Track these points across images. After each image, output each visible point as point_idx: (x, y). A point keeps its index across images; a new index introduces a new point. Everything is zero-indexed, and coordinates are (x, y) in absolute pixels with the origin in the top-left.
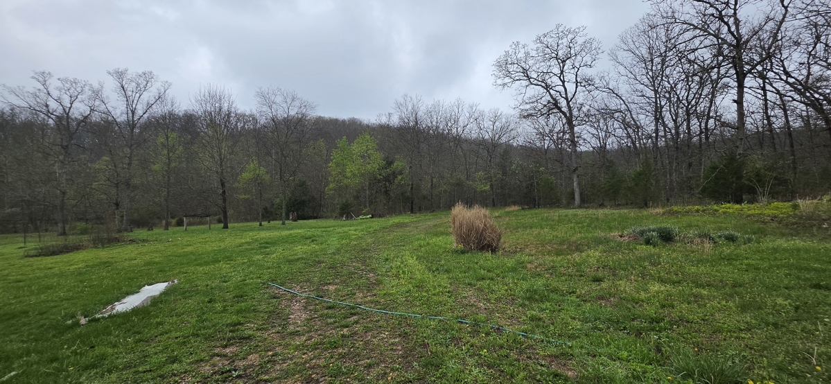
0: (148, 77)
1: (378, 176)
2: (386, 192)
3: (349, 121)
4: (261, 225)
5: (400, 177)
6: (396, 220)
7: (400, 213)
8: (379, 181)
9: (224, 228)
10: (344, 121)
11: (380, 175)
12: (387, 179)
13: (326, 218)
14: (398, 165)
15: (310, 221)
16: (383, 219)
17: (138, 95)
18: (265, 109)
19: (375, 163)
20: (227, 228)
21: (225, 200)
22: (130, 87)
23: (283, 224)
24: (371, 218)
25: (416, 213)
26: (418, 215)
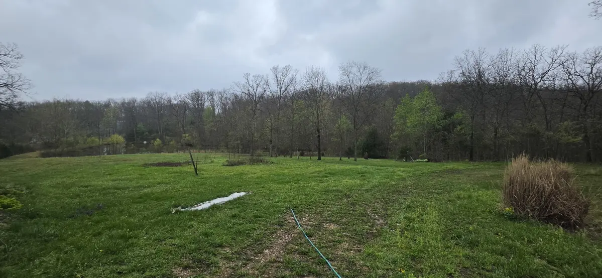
0: (287, 68)
1: (437, 126)
2: (444, 140)
3: (417, 83)
4: (341, 159)
5: (459, 127)
6: (450, 166)
7: (457, 159)
8: (438, 130)
9: (318, 159)
10: (413, 84)
11: (439, 125)
12: (445, 128)
13: (392, 158)
14: (458, 116)
15: (378, 160)
16: (438, 164)
17: (283, 79)
18: (345, 78)
19: (434, 114)
20: (320, 159)
21: (319, 141)
22: (279, 76)
23: (355, 160)
24: (427, 161)
25: (475, 161)
26: (476, 163)
